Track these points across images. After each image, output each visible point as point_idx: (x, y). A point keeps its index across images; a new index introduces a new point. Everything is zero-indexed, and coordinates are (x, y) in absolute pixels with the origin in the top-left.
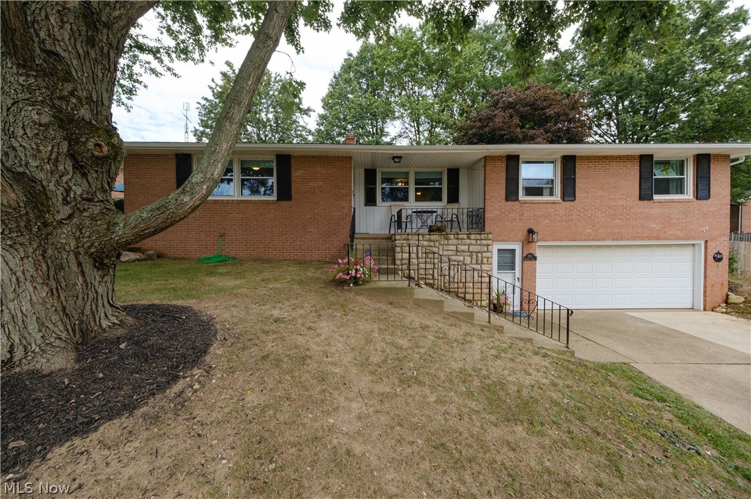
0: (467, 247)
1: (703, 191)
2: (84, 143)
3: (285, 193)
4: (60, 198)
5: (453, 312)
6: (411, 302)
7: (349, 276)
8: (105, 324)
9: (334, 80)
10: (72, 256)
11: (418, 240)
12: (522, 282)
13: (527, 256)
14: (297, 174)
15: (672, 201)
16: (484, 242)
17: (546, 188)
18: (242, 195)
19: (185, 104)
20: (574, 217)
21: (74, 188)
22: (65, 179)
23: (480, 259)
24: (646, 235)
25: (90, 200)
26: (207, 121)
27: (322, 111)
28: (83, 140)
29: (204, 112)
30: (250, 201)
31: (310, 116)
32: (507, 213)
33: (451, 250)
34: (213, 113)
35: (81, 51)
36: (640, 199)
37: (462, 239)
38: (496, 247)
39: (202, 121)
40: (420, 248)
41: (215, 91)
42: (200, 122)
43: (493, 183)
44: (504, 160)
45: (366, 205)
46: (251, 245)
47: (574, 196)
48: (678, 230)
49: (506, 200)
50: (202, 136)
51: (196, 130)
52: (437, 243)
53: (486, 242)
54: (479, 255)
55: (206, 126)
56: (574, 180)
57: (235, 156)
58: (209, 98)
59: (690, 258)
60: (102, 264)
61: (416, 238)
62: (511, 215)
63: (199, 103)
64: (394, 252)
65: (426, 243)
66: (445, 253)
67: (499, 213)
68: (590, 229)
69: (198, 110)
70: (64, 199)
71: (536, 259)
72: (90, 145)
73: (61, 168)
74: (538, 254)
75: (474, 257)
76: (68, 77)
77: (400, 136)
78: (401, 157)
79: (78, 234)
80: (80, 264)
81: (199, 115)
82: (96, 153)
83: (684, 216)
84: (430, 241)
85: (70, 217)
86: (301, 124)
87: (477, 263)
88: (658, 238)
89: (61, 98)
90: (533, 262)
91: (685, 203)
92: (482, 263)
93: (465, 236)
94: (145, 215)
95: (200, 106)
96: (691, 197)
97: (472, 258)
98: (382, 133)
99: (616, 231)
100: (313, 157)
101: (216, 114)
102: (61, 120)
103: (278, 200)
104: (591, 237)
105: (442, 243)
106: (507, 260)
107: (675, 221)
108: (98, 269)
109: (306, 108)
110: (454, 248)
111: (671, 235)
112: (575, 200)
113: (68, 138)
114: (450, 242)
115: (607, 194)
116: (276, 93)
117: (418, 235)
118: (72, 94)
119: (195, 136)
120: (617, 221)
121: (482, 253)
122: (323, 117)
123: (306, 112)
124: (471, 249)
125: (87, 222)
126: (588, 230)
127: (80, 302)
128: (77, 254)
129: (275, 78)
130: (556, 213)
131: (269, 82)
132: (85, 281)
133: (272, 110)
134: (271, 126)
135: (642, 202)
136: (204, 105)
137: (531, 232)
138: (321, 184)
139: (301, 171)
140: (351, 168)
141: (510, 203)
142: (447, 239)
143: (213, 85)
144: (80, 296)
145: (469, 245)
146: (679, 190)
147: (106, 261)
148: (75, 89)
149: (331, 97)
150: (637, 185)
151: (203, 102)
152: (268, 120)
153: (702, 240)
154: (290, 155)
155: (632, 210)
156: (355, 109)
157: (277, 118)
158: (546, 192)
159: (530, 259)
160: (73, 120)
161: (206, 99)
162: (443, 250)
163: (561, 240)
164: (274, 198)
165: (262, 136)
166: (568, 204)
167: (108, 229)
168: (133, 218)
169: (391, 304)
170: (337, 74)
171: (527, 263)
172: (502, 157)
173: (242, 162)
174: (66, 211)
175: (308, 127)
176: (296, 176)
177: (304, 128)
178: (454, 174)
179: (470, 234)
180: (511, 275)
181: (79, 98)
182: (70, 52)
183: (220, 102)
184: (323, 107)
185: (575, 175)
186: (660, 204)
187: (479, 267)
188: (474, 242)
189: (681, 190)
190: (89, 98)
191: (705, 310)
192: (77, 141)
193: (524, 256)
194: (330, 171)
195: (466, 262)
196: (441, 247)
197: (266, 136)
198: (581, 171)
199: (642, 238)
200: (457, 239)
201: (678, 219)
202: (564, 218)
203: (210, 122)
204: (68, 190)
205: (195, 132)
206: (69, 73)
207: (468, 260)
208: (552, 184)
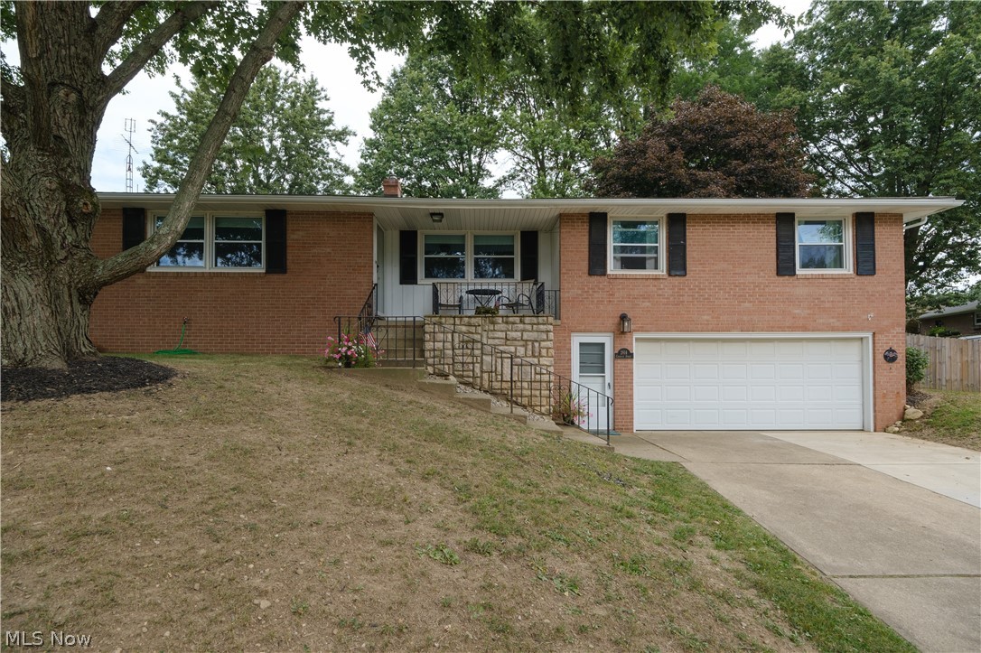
0: (519, 334)
1: (866, 263)
2: (77, 203)
3: (277, 263)
4: (59, 244)
5: (466, 399)
6: (414, 386)
7: (340, 355)
8: (84, 350)
9: (393, 80)
10: (66, 289)
11: (454, 324)
12: (614, 389)
13: (619, 352)
14: (294, 236)
15: (823, 277)
16: (542, 327)
17: (651, 258)
18: (216, 265)
19: (128, 122)
20: (685, 298)
21: (68, 237)
22: (63, 230)
23: (537, 350)
24: (787, 324)
25: (78, 247)
26: (166, 151)
27: (371, 135)
28: (76, 200)
29: (161, 137)
30: (228, 273)
31: (346, 144)
32: (591, 293)
33: (498, 338)
34: (176, 137)
35: (75, 133)
36: (777, 274)
37: (514, 323)
38: (576, 340)
39: (158, 151)
40: (456, 335)
41: (182, 101)
42: (153, 153)
43: (572, 251)
44: (586, 219)
45: (401, 283)
46: (228, 336)
47: (685, 269)
48: (833, 318)
49: (590, 274)
50: (157, 177)
51: (147, 167)
52: (480, 328)
53: (545, 327)
54: (537, 344)
55: (164, 160)
56: (684, 247)
57: (208, 212)
58: (170, 113)
59: (857, 358)
60: (84, 299)
61: (451, 321)
62: (596, 295)
63: (153, 122)
64: (422, 341)
65: (464, 329)
66: (490, 342)
67: (580, 292)
68: (708, 315)
69: (152, 133)
70: (62, 245)
71: (632, 357)
72: (81, 204)
73: (61, 221)
74: (636, 349)
75: (530, 347)
76: (67, 154)
77: (514, 178)
78: (441, 215)
79: (71, 271)
80: (70, 296)
81: (153, 142)
82: (84, 210)
83: (841, 299)
84: (469, 325)
85: (66, 258)
86: (330, 156)
87: (534, 356)
88: (805, 329)
89: (62, 170)
90: (629, 361)
91: (841, 281)
92: (540, 355)
93: (518, 320)
94: (120, 260)
95: (154, 126)
96: (852, 272)
97: (526, 349)
98: (480, 171)
99: (745, 318)
100: (319, 213)
101: (182, 140)
102: (63, 186)
103: (267, 272)
104: (710, 327)
105: (486, 328)
106: (593, 359)
107: (827, 305)
108: (81, 303)
109: (341, 130)
110: (502, 335)
111: (823, 324)
112: (685, 275)
113: (66, 199)
114: (497, 327)
115: (731, 266)
116: (287, 105)
117: (454, 317)
118: (69, 165)
119: (144, 176)
120: (747, 304)
121: (539, 342)
122: (372, 144)
123: (341, 136)
124: (525, 337)
125: (77, 264)
126: (705, 317)
127: (68, 327)
128: (69, 287)
129: (286, 80)
130: (660, 292)
131: (274, 87)
132: (72, 310)
133: (279, 133)
134: (279, 160)
135: (781, 279)
136: (162, 125)
137: (623, 318)
138: (328, 250)
139: (301, 233)
140: (372, 228)
141: (595, 279)
142: (493, 323)
143: (178, 91)
144: (69, 322)
145: (523, 331)
146: (838, 263)
147: (87, 297)
148: (71, 162)
149: (386, 109)
150: (774, 255)
151: (161, 120)
152: (274, 149)
153: (868, 331)
154: (285, 211)
155: (767, 290)
156: (426, 132)
157: (287, 148)
158: (650, 263)
159: (625, 357)
160: (69, 185)
161: (166, 115)
162: (488, 338)
163: (668, 331)
164: (260, 269)
165: (263, 177)
166: (676, 280)
167: (91, 270)
168: (110, 262)
169: (387, 386)
170: (398, 70)
171: (621, 362)
172: (583, 215)
173: (218, 220)
174: (63, 254)
175: (345, 162)
176: (293, 240)
177: (338, 164)
178: (530, 239)
179: (524, 316)
180: (600, 380)
181: (73, 168)
182: (68, 134)
183: (189, 121)
184: (371, 127)
185: (685, 241)
186: (806, 282)
187: (536, 360)
188: (529, 327)
189: (839, 263)
190: (79, 168)
191: (875, 431)
192: (72, 201)
193: (617, 352)
194: (342, 233)
195: (518, 354)
196: (485, 334)
197: (269, 177)
198: (694, 235)
199: (782, 329)
200: (507, 323)
201: (832, 302)
202: (672, 299)
203: (171, 153)
204: (64, 238)
205: (145, 171)
206: (68, 150)
207: (521, 351)
208: (656, 252)
